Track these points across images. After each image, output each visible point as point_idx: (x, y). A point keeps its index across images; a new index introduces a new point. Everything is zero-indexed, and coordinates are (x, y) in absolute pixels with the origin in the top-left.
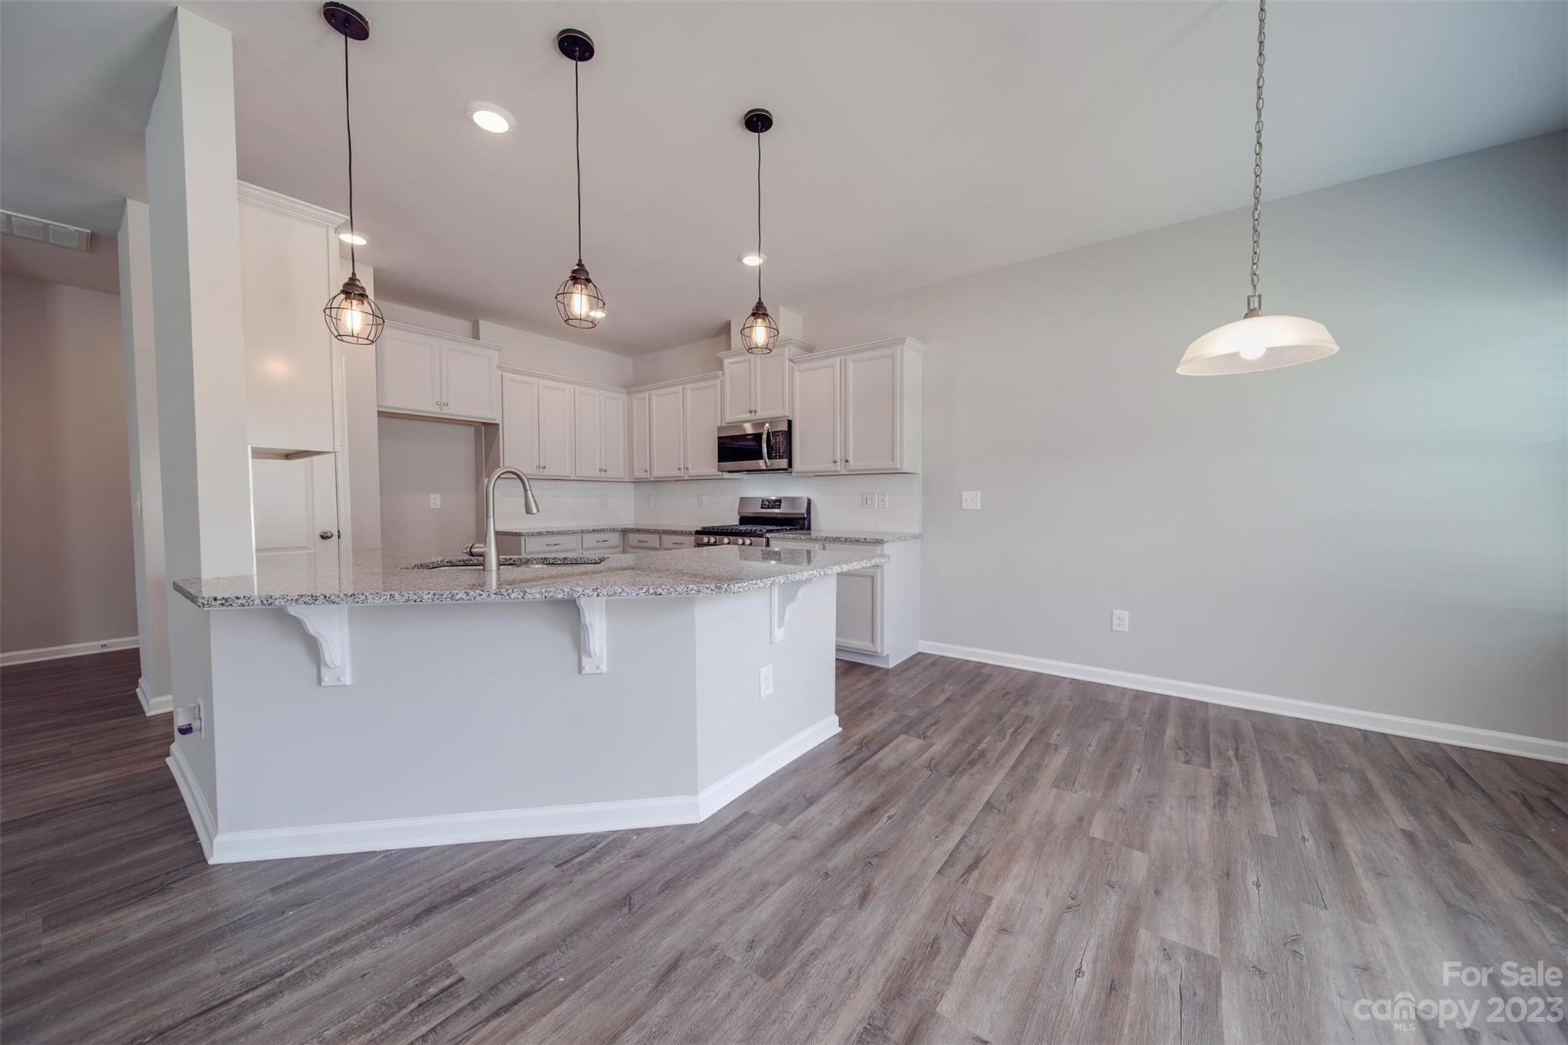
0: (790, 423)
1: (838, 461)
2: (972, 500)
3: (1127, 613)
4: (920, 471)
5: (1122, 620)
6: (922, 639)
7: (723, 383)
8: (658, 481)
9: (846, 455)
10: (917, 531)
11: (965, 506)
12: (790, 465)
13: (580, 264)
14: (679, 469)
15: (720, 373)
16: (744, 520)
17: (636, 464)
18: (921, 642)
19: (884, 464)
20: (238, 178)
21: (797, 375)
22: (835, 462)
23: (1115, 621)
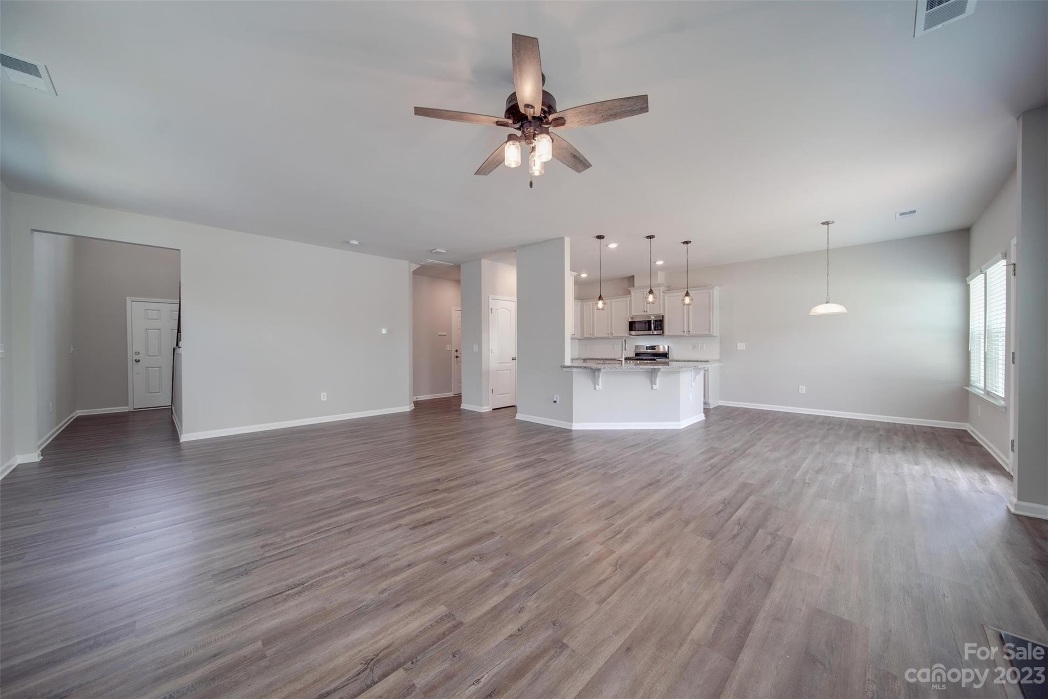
0: (663, 316)
1: (685, 331)
2: (741, 346)
3: (805, 387)
4: (719, 335)
5: (803, 389)
6: (720, 400)
7: (631, 300)
8: (596, 338)
9: (689, 329)
10: (718, 358)
11: (738, 348)
12: (663, 333)
13: (651, 289)
14: (608, 334)
15: (629, 296)
16: (637, 355)
17: (585, 331)
18: (720, 401)
19: (707, 332)
20: (571, 271)
21: (666, 298)
22: (684, 332)
23: (800, 390)
